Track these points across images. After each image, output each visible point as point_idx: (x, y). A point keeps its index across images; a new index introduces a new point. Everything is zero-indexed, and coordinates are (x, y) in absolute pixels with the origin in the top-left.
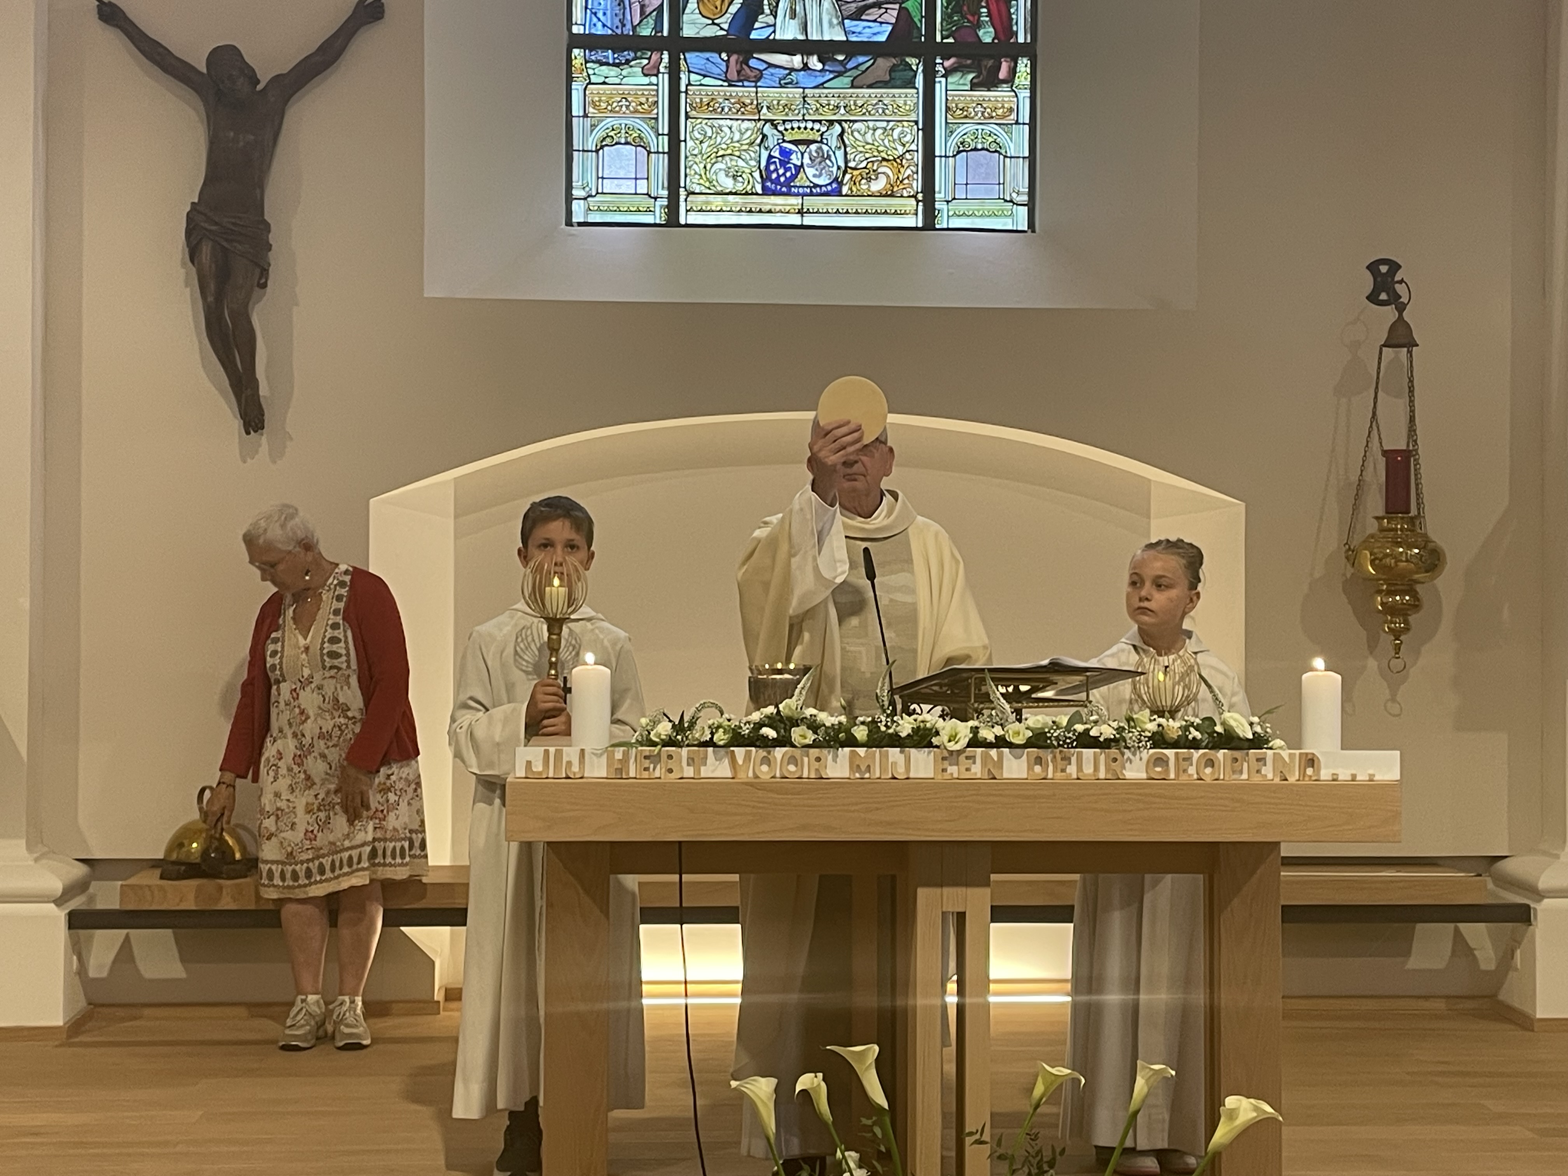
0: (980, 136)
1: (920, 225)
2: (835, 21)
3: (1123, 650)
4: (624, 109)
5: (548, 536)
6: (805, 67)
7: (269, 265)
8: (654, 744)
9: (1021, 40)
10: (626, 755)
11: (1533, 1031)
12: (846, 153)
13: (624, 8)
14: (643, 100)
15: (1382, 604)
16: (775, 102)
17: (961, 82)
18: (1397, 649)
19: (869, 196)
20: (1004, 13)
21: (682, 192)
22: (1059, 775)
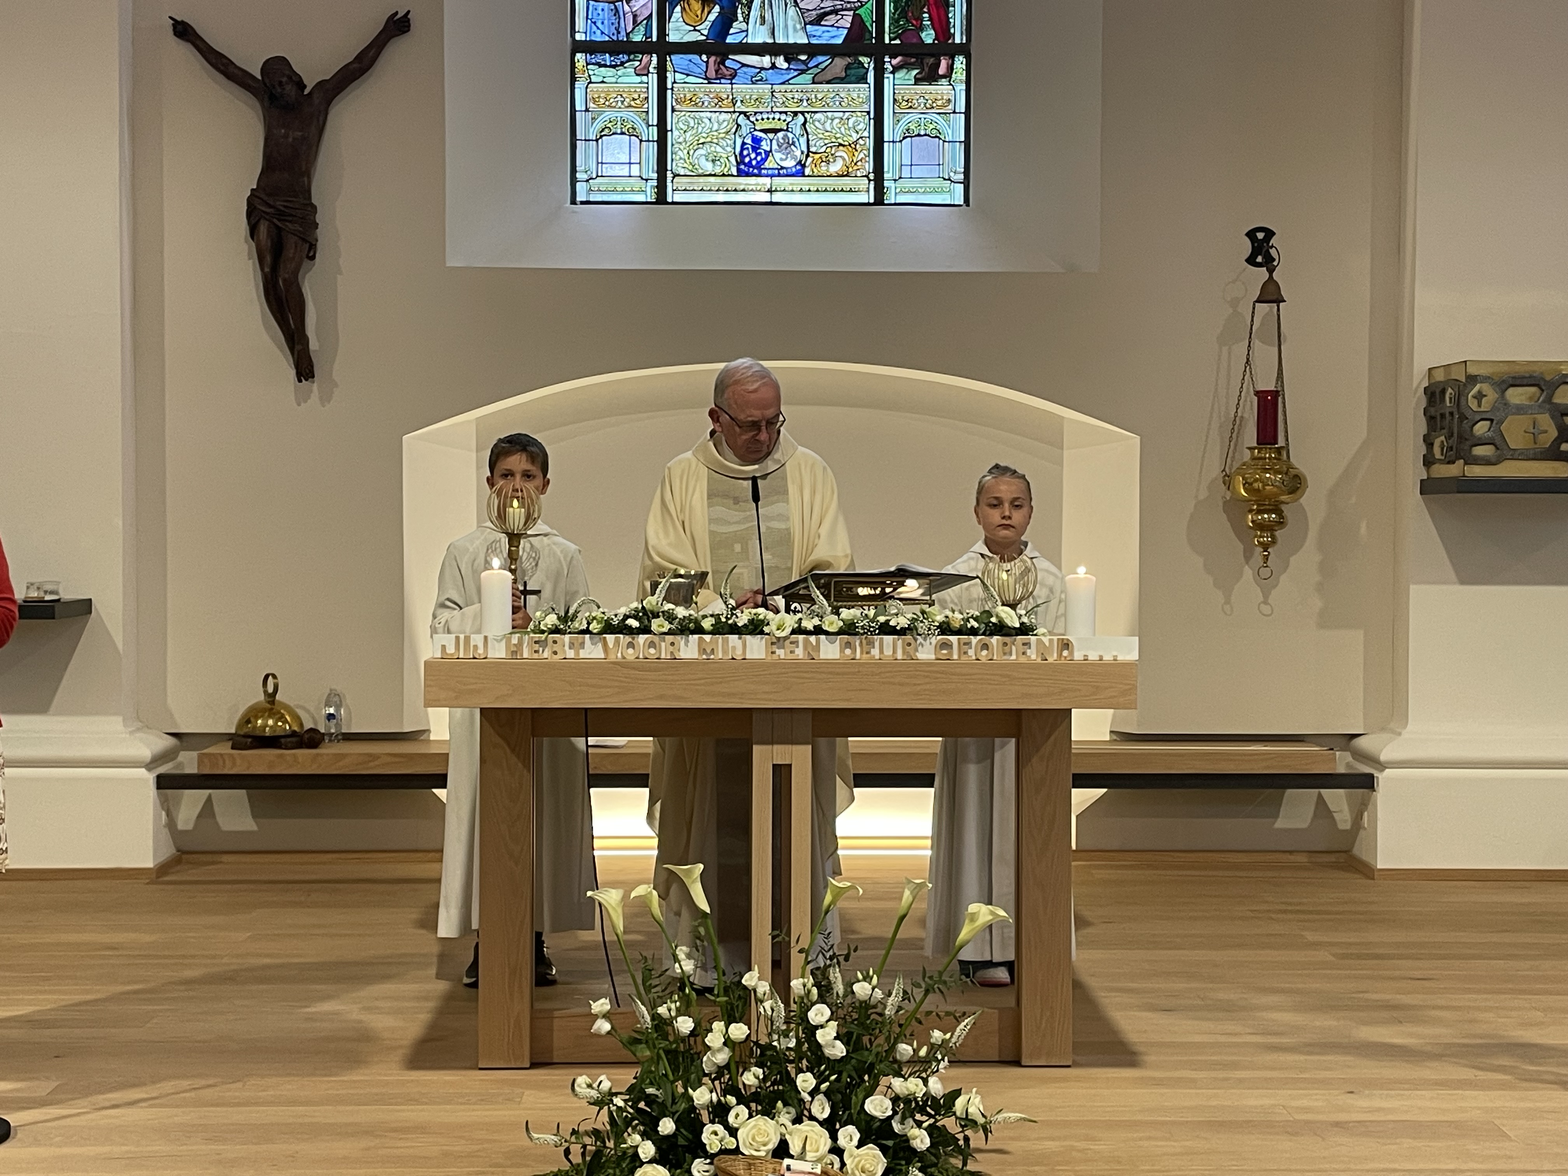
0: (922, 124)
1: (872, 201)
2: (798, 26)
3: (972, 559)
4: (620, 103)
5: (508, 468)
6: (773, 67)
7: (317, 240)
8: (543, 632)
9: (958, 40)
10: (521, 641)
11: (1373, 879)
12: (808, 140)
13: (619, 18)
14: (636, 96)
15: (1253, 522)
16: (748, 97)
17: (906, 77)
18: (1266, 558)
19: (828, 176)
20: (943, 17)
21: (669, 175)
22: (865, 656)
